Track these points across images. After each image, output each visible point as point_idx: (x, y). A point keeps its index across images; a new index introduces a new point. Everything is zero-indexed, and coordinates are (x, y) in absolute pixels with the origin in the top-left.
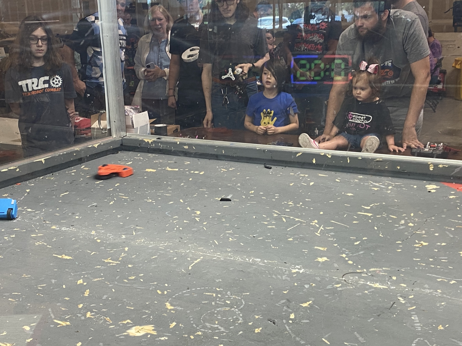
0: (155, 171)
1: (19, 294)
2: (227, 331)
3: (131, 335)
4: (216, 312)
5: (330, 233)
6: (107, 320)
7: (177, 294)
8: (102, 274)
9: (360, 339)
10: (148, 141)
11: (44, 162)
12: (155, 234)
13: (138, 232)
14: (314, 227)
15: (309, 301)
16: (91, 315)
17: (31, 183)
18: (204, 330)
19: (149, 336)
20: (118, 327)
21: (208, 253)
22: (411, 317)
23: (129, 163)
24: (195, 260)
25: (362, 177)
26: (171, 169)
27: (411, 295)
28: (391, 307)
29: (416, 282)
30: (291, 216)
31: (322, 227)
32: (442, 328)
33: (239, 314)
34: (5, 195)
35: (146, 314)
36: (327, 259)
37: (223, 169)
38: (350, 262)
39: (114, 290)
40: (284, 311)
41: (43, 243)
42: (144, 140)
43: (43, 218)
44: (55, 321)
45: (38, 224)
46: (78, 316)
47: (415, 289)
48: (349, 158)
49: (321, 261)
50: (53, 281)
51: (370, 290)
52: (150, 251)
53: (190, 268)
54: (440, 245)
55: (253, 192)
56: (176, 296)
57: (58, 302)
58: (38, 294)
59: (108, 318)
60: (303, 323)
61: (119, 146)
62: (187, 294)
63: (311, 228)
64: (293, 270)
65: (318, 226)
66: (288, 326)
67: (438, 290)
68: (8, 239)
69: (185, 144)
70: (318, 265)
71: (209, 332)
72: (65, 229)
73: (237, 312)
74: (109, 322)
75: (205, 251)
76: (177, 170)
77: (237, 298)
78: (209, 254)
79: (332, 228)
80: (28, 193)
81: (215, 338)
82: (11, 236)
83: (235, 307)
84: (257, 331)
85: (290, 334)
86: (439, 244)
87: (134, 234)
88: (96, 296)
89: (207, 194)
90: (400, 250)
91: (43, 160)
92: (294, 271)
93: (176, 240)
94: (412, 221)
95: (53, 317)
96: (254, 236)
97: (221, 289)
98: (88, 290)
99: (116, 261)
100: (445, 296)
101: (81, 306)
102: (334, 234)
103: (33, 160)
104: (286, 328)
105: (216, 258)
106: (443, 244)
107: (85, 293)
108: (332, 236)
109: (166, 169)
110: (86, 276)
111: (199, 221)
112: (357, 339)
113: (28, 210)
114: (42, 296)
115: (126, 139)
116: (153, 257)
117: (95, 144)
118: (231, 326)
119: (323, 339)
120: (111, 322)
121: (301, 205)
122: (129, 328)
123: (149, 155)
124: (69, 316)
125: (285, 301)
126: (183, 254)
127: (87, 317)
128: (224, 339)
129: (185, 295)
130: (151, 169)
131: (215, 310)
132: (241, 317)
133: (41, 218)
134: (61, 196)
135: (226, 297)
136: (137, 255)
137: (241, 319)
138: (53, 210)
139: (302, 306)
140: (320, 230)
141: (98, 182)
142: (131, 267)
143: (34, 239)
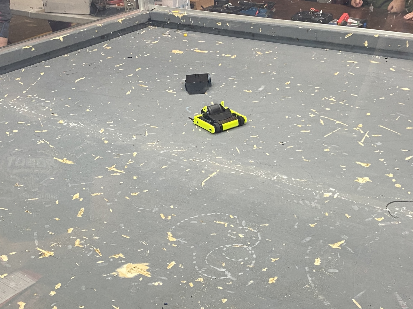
0: (182, 52)
1: (6, 209)
2: (234, 279)
3: (120, 276)
4: (225, 249)
5: (377, 142)
6: (97, 252)
7: (183, 221)
8: (102, 188)
9: (402, 303)
10: (178, 16)
11: (62, 40)
12: (170, 135)
13: (151, 132)
14: (358, 133)
15: (340, 241)
16: (80, 244)
17: (47, 65)
18: (207, 276)
19: (141, 279)
20: (108, 264)
21: (228, 165)
23: (155, 42)
24: (209, 174)
26: (199, 51)
30: (331, 118)
31: (368, 134)
33: (253, 254)
34: (18, 79)
35: (142, 246)
36: (369, 180)
37: (258, 52)
38: (398, 186)
39: (111, 211)
40: (308, 254)
41: (46, 141)
42: (174, 14)
43: (52, 110)
44: (39, 249)
45: (45, 116)
48: (408, 42)
49: (362, 183)
52: (161, 158)
53: (203, 184)
55: (289, 82)
56: (181, 223)
57: (46, 224)
58: (26, 211)
59: (98, 249)
60: (330, 273)
61: (147, 20)
62: (193, 221)
63: (354, 135)
64: (325, 194)
65: (362, 132)
66: (310, 276)
68: (9, 134)
69: (218, 21)
70: (358, 187)
71: (213, 279)
72: (73, 125)
73: (250, 252)
74: (98, 255)
75: (223, 161)
76: (206, 52)
77: (253, 231)
78: (227, 167)
79: (380, 135)
80: (42, 77)
81: (218, 287)
82: (14, 131)
83: (249, 243)
84: (272, 281)
85: (313, 289)
87: (147, 134)
88: (91, 217)
89: (235, 85)
91: (61, 38)
92: (327, 195)
93: (193, 146)
95: (37, 244)
96: (283, 143)
97: (235, 216)
98: (83, 208)
99: (121, 170)
101: (70, 230)
102: (381, 144)
103: (51, 38)
104: (308, 279)
105: (235, 172)
107: (79, 212)
108: (379, 148)
109: (195, 51)
110: (84, 189)
112: (397, 302)
114: (31, 213)
115: (154, 13)
116: (163, 166)
117: (120, 19)
118: (240, 272)
119: (353, 300)
120: (101, 255)
121: (345, 103)
122: (120, 265)
123: (180, 32)
124: (55, 244)
125: (311, 238)
126: (197, 165)
127: (75, 246)
128: (229, 291)
129: (192, 222)
130: (178, 51)
131: (224, 247)
132: (254, 259)
133: (50, 109)
134: (76, 82)
135: (240, 228)
136: (146, 162)
137: (254, 262)
138: (64, 100)
139: (332, 248)
140: (364, 137)
141: (118, 66)
142: (136, 179)
143: (38, 136)
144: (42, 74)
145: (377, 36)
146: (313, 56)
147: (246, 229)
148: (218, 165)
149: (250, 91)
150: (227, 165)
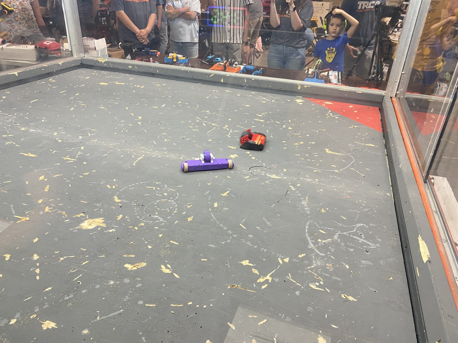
0: (107, 84)
2: (165, 222)
3: (84, 228)
6: (63, 214)
7: (124, 188)
9: (268, 223)
10: (101, 62)
11: (17, 75)
13: (93, 133)
14: (226, 130)
15: (227, 191)
16: (49, 210)
17: (7, 91)
18: (146, 221)
19: (99, 229)
20: (73, 221)
22: (301, 202)
23: (87, 78)
24: (138, 158)
25: (254, 93)
26: (119, 83)
27: (299, 184)
28: (286, 194)
29: (300, 173)
30: (209, 122)
31: (231, 131)
32: (324, 211)
33: (175, 204)
35: (97, 207)
36: (237, 156)
37: (157, 85)
38: (253, 158)
39: (70, 186)
40: (209, 201)
41: (12, 142)
42: (99, 60)
43: (15, 121)
44: (16, 216)
46: (37, 210)
47: (300, 179)
48: (246, 79)
49: (233, 157)
51: (270, 180)
52: (102, 149)
53: (134, 164)
54: (312, 143)
55: (180, 102)
56: (123, 190)
58: (2, 190)
59: (64, 212)
60: (224, 210)
61: (80, 64)
62: (131, 187)
63: (224, 131)
65: (228, 129)
66: (213, 214)
67: (316, 179)
69: (129, 65)
71: (151, 223)
72: (33, 131)
73: (173, 203)
74: (64, 216)
75: (146, 150)
76: (124, 84)
77: (173, 190)
79: (238, 131)
80: (4, 99)
81: (155, 228)
83: (171, 198)
84: (190, 219)
85: (216, 221)
86: (310, 143)
87: (89, 135)
88: (55, 191)
89: (146, 103)
90: (285, 148)
91: (16, 73)
93: (123, 141)
94: (291, 126)
95: (14, 213)
96: (183, 137)
97: (160, 183)
98: (48, 185)
99: (74, 159)
100: (321, 184)
101: (40, 201)
103: (8, 73)
104: (211, 215)
105: (155, 156)
106: (313, 143)
107: (46, 188)
109: (116, 83)
110: (47, 172)
111: (140, 124)
112: (265, 223)
114: (6, 192)
115: (85, 59)
116: (104, 155)
117: (60, 62)
118: (168, 217)
119: (240, 224)
120: (66, 216)
121: (215, 114)
122: (82, 221)
123: (103, 72)
124: (29, 212)
125: (209, 191)
126: (129, 152)
127: (45, 212)
128: (163, 229)
129: (130, 189)
130: (104, 83)
131: (155, 202)
132: (176, 207)
133: (13, 121)
134: (31, 103)
135: (164, 190)
136: (91, 153)
137: (176, 209)
138: (23, 114)
139: (222, 196)
140: (230, 132)
141: (62, 92)
142: (86, 164)
143: (5, 139)
144: (4, 97)
145: (228, 76)
146: (192, 87)
147: (168, 190)
148: (142, 152)
149: (157, 107)
150: (148, 152)
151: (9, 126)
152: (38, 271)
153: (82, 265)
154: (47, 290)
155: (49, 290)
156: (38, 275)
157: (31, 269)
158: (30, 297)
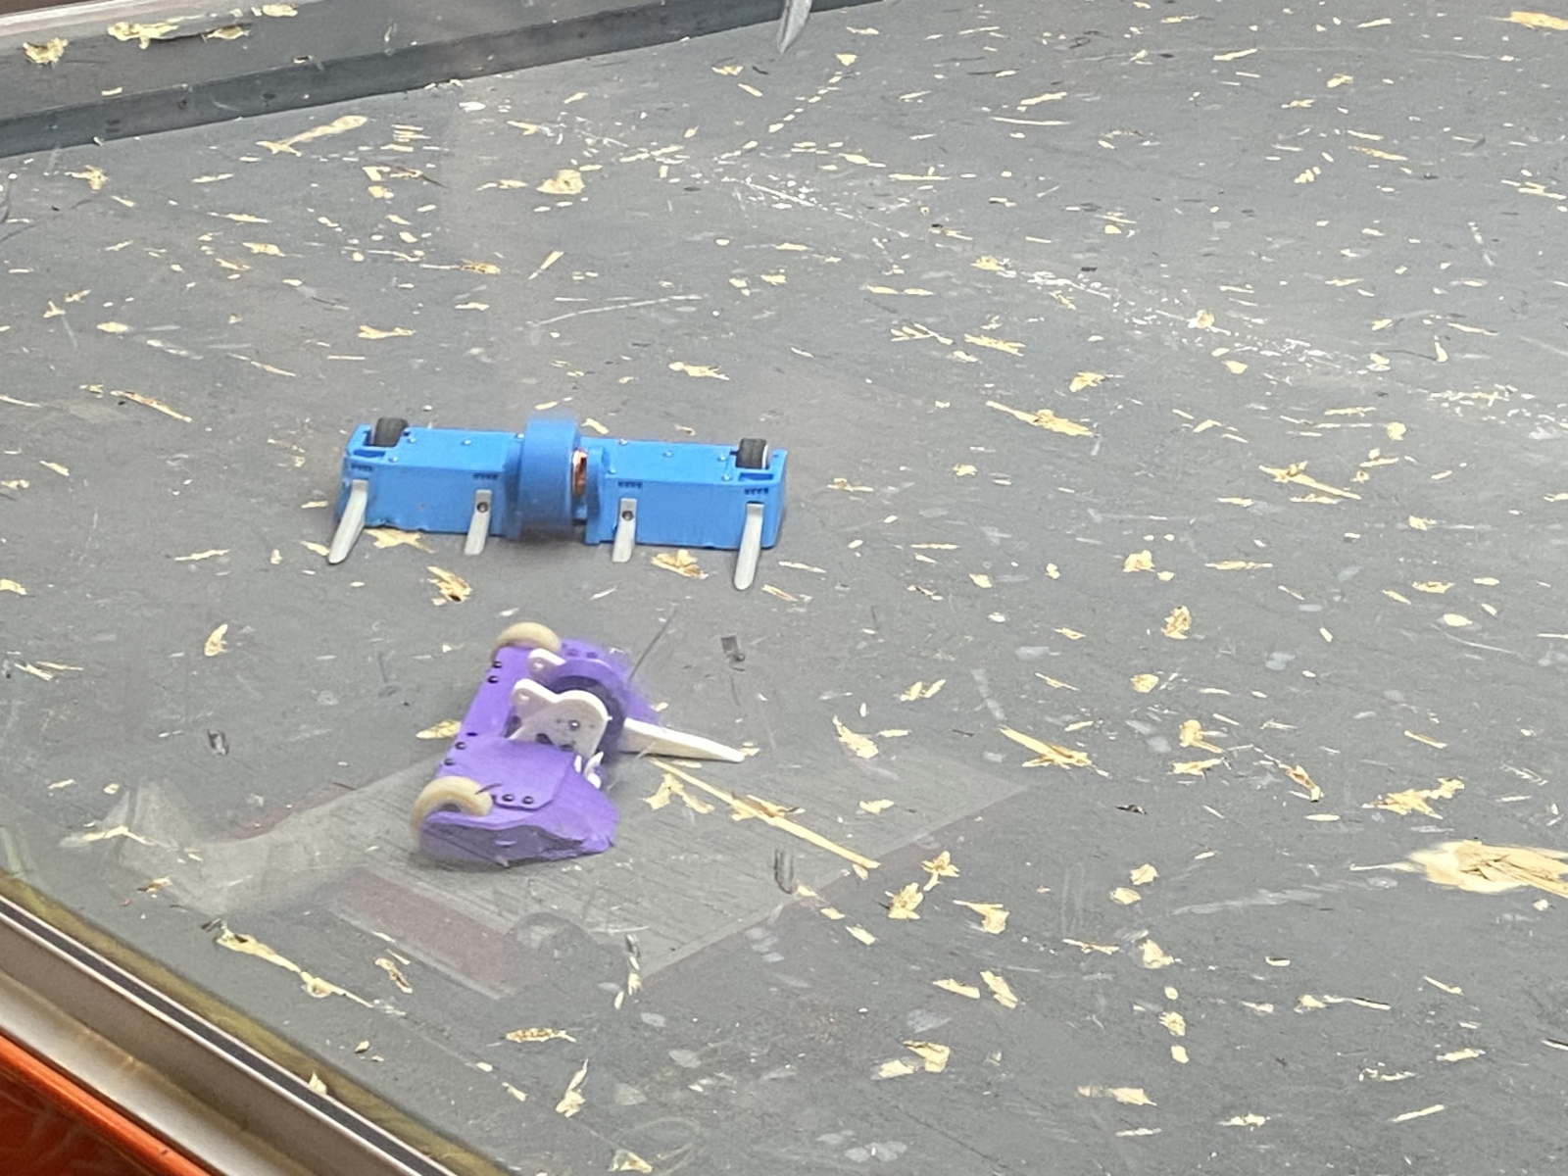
1: (816, 570)
3: (1435, 878)
6: (1297, 780)
8: (1259, 543)
13: (1464, 350)
16: (1205, 739)
17: (863, 23)
19: (1542, 905)
20: (1360, 829)
34: (726, 70)
35: (1517, 784)
39: (1328, 637)
43: (931, 213)
44: (1011, 734)
46: (1132, 730)
50: (994, 535)
52: (1538, 458)
57: (1024, 646)
58: (912, 588)
59: (1300, 770)
68: (747, 288)
72: (1050, 282)
74: (1305, 791)
80: (849, 73)
82: (768, 279)
87: (1442, 356)
95: (998, 715)
99: (1339, 487)
101: (1146, 683)
107: (1170, 620)
110: (1170, 537)
113: (850, 158)
114: (938, 598)
116: (1557, 493)
120: (1317, 794)
122: (1426, 842)
124: (1083, 724)
127: (1184, 745)
133: (919, 208)
134: (1024, 108)
136: (1462, 469)
138: (981, 174)
141: (1229, 57)
143: (888, 309)
151: (903, 235)
152: (1174, 1022)
153: (1442, 1062)
154: (1237, 1121)
155: (1254, 1125)
156: (1179, 1041)
157: (1136, 1008)
158: (1149, 1129)
